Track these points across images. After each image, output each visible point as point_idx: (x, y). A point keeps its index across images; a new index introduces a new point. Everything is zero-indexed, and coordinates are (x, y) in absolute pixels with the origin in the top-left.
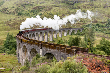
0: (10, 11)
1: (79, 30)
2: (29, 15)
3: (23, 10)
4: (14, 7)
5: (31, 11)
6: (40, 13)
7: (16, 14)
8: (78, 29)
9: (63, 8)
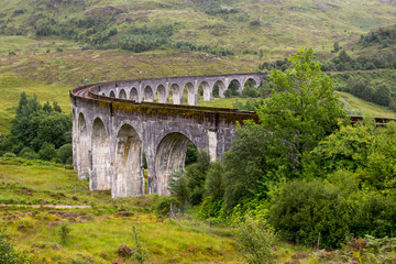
0: (10, 25)
1: (250, 79)
2: (74, 37)
3: (52, 20)
4: (21, 12)
5: (81, 24)
6: (111, 29)
7: (29, 35)
8: (248, 78)
9: (185, 11)
